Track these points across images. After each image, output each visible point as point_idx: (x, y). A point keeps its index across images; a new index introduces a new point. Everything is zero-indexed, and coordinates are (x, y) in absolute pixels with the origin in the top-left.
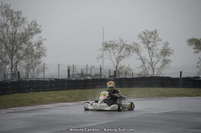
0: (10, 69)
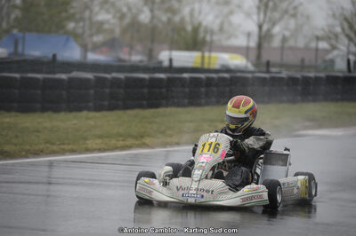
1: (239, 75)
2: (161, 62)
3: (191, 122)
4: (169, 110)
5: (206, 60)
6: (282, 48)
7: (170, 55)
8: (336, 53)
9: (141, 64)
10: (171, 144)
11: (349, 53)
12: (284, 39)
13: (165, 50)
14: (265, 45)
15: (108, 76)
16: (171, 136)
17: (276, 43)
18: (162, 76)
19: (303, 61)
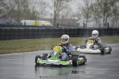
1: (48, 28)
2: (22, 24)
3: (32, 44)
4: (24, 40)
5: (37, 23)
6: (62, 19)
7: (25, 21)
8: (80, 21)
9: (15, 24)
10: (26, 52)
11: (84, 21)
12: (63, 16)
13: (23, 19)
14: (57, 18)
15: (3, 28)
16: (25, 49)
17: (60, 17)
18: (22, 28)
19: (69, 23)
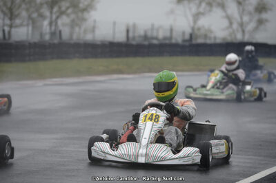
0: (48, 28)
